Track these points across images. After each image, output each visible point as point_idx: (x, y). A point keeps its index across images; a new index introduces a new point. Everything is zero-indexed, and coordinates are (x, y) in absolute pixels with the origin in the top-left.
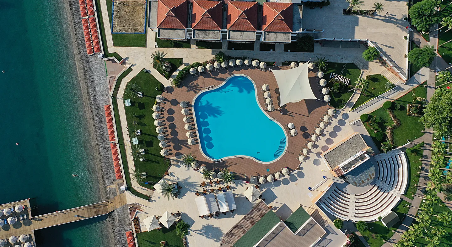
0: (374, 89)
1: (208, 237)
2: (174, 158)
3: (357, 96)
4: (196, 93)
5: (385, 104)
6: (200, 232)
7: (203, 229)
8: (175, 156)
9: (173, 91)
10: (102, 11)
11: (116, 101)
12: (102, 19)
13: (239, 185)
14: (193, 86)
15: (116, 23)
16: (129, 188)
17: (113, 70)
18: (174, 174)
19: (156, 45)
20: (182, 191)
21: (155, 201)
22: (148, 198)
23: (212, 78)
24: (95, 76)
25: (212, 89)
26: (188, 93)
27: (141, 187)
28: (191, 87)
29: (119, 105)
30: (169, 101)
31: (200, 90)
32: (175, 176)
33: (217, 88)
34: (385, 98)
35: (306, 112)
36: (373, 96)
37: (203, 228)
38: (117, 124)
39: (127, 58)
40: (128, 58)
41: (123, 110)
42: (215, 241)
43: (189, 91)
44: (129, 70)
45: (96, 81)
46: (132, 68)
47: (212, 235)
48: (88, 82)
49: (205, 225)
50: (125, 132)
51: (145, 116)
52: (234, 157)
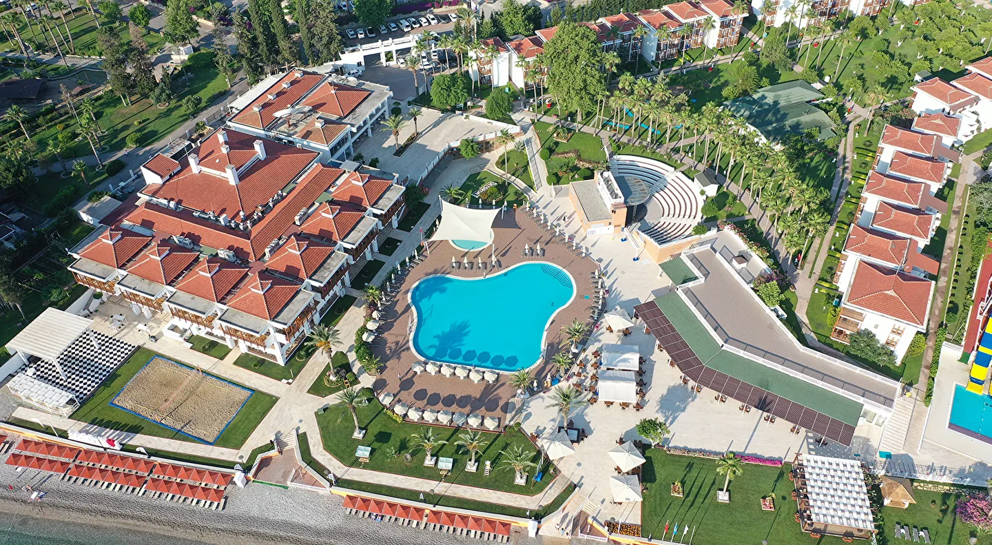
0: (517, 164)
1: (683, 410)
2: (509, 416)
3: (518, 182)
4: (408, 349)
5: (542, 157)
6: (670, 419)
7: (665, 414)
8: (506, 412)
9: (385, 381)
10: (159, 448)
11: (347, 480)
12: (173, 453)
13: (600, 337)
14: (396, 348)
15: (199, 432)
16: (538, 516)
17: (282, 471)
18: (541, 428)
19: (286, 381)
20: (577, 425)
21: (582, 477)
22: (572, 487)
23: (395, 321)
24: (270, 516)
25: (414, 328)
26: (402, 359)
27: (543, 492)
28: (395, 351)
29: (356, 479)
30: (399, 392)
31: (408, 341)
32: (545, 428)
33: (416, 320)
34: (534, 155)
35: (517, 231)
36: (526, 167)
37: (662, 412)
38: (394, 494)
39: (278, 435)
40: (279, 432)
41: (370, 474)
42: (693, 400)
43: (399, 358)
44: (303, 439)
45: (281, 517)
46: (301, 432)
47: (679, 402)
48: (273, 533)
49: (658, 408)
50: (418, 486)
51: (405, 439)
52: (545, 333)
